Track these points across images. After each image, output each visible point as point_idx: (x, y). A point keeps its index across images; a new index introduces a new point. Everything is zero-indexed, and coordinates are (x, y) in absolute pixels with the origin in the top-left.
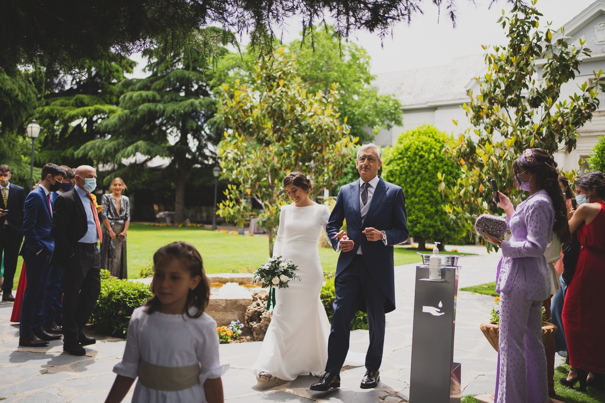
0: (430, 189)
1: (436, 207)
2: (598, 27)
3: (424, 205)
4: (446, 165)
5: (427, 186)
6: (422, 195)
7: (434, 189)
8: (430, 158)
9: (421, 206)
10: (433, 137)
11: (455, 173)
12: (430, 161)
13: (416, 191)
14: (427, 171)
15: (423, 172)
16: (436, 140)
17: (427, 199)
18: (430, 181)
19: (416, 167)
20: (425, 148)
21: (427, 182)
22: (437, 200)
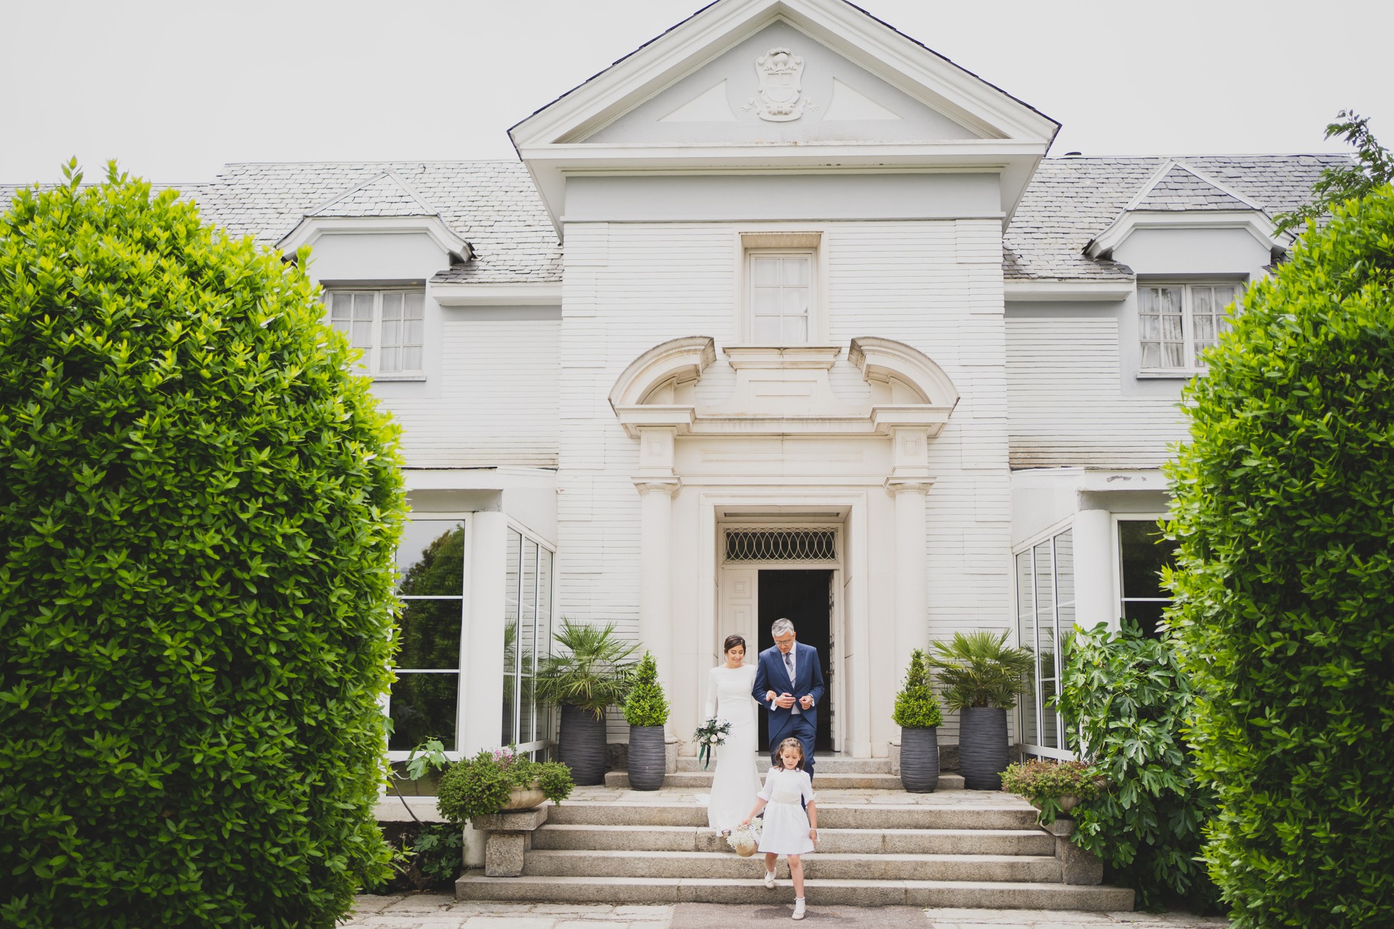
0: (139, 608)
1: (174, 751)
2: (769, 64)
3: (74, 738)
4: (262, 440)
5: (110, 589)
6: (62, 660)
7: (167, 614)
8: (153, 380)
9: (52, 744)
10: (175, 252)
11: (322, 506)
12: (144, 405)
13: (14, 625)
14: (117, 475)
15: (88, 475)
16: (194, 274)
17: (108, 687)
18: (138, 553)
19: (24, 440)
20: (112, 304)
21: (115, 559)
22: (184, 696)
